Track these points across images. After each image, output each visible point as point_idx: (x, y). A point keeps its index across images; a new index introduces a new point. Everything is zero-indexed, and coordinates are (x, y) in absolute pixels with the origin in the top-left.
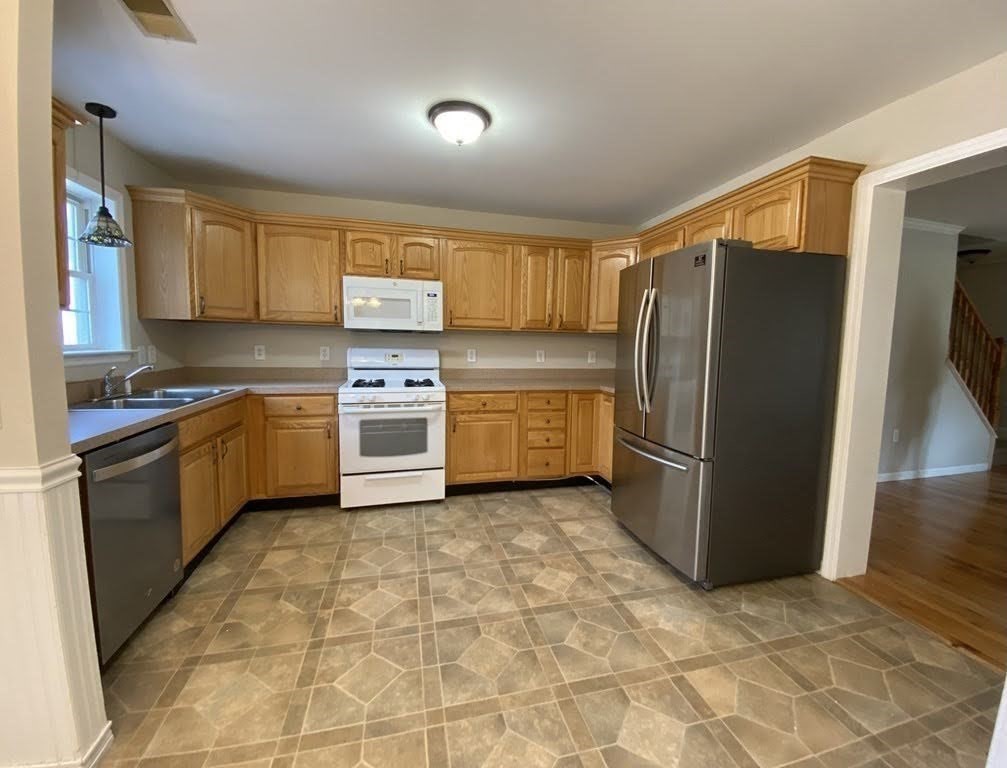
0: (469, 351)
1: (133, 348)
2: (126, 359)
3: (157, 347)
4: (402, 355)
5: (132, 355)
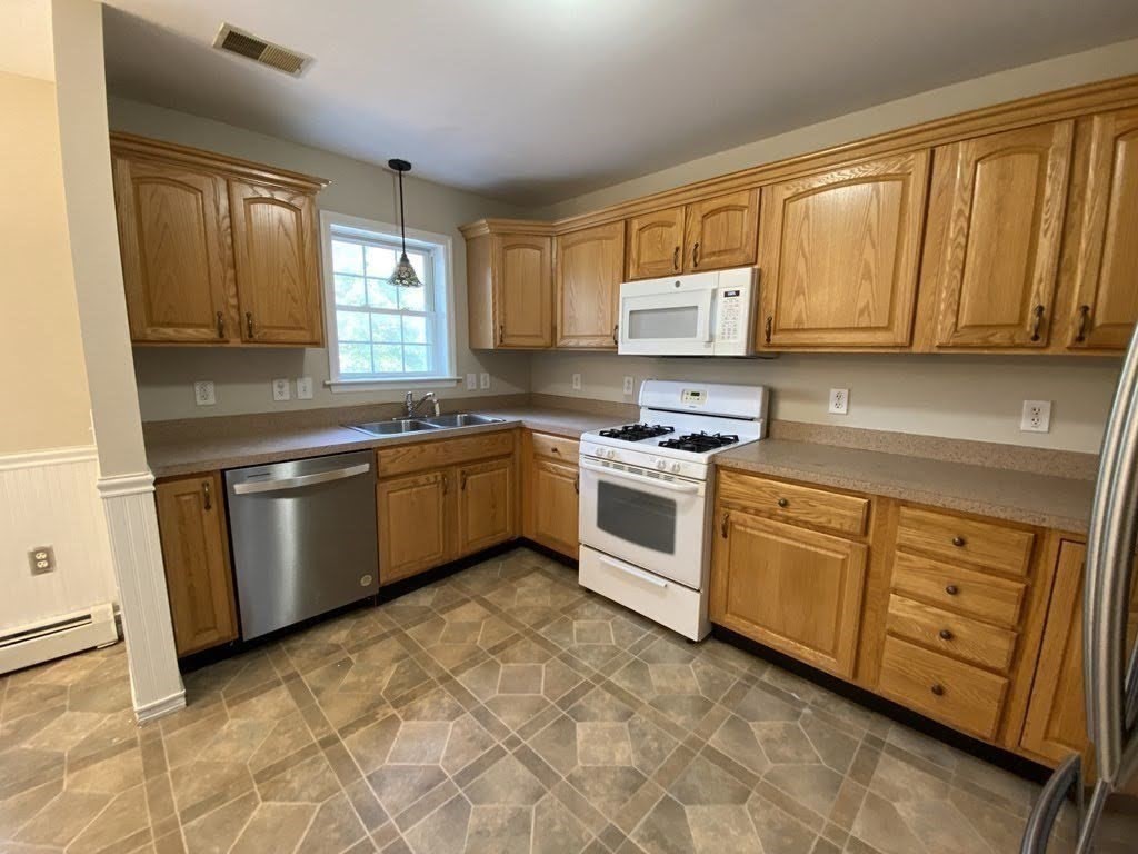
0: (834, 392)
1: (458, 375)
2: (454, 384)
3: (491, 374)
4: (704, 394)
5: (458, 381)
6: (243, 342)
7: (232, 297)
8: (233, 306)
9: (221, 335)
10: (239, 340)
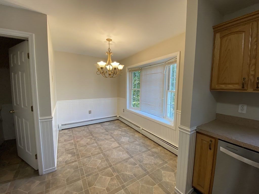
6: (254, 90)
7: (253, 71)
8: (252, 75)
9: (243, 87)
10: (252, 90)
